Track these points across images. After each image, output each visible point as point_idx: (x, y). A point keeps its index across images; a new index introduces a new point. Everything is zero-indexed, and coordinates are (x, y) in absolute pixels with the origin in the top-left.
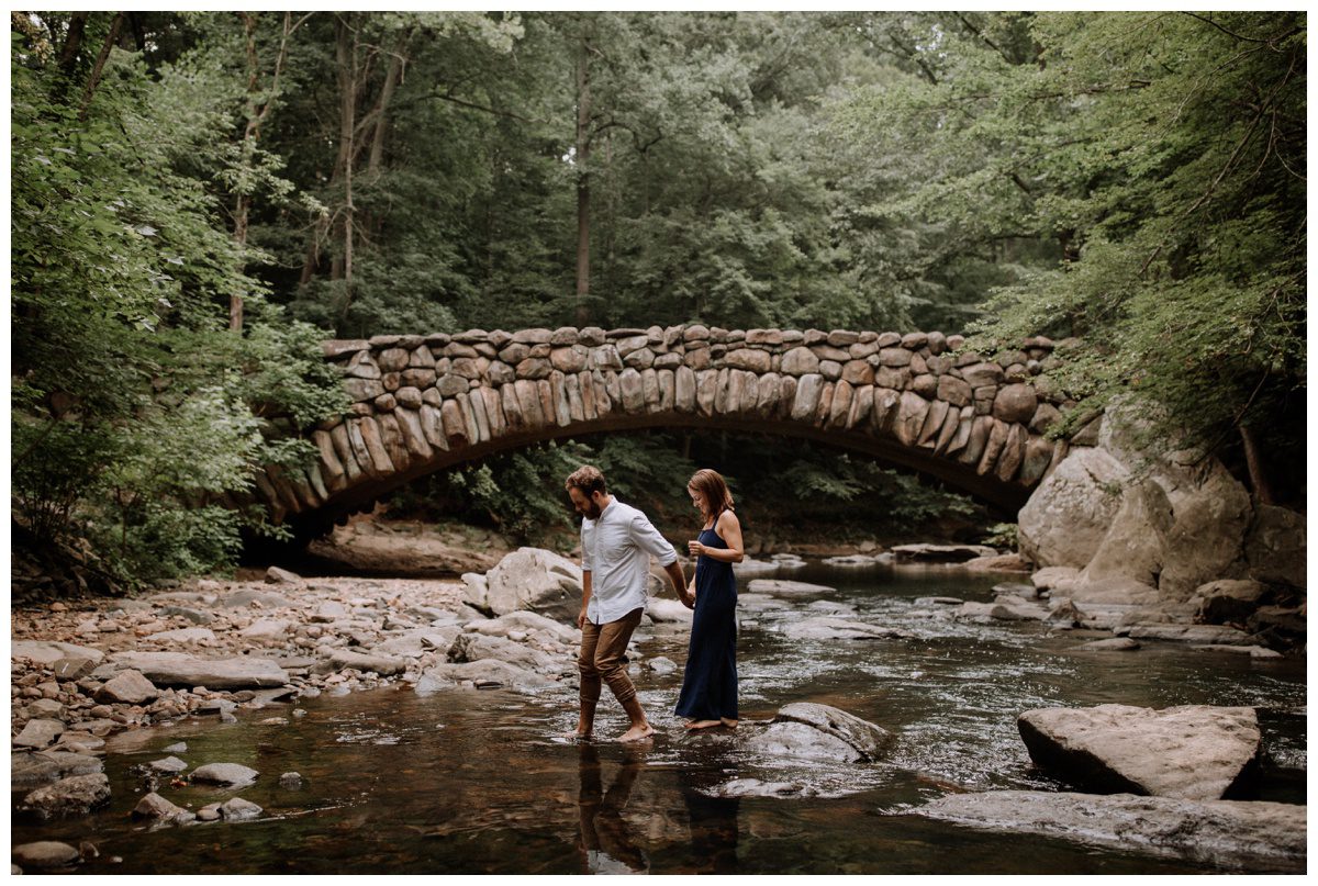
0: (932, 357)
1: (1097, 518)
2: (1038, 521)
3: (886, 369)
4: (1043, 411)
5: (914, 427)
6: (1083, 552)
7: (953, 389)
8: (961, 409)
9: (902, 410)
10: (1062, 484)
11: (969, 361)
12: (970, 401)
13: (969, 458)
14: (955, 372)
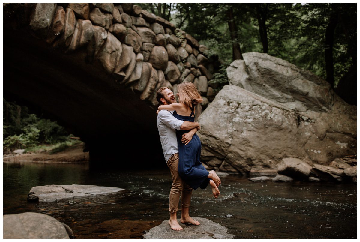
0: (124, 14)
1: (284, 125)
2: (226, 127)
3: (99, 11)
4: (171, 66)
5: (116, 59)
6: (274, 147)
7: (135, 39)
8: (137, 54)
9: (108, 45)
10: (235, 104)
11: (142, 23)
12: (142, 51)
13: (140, 88)
14: (135, 28)
